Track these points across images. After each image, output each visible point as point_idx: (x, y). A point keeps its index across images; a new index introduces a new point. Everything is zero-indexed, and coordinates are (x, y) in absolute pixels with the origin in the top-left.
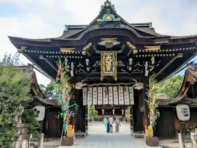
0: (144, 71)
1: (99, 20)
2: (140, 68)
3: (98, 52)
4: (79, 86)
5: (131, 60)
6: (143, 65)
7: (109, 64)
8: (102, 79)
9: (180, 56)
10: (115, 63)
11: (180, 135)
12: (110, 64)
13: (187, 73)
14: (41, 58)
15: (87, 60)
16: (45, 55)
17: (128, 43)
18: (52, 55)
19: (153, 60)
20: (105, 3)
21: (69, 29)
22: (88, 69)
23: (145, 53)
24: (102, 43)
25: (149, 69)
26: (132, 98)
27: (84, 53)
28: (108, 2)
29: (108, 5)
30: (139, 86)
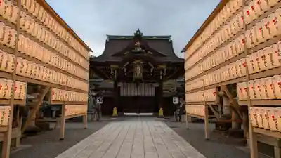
0: (160, 76)
4: (120, 85)
8: (134, 80)
10: (142, 71)
17: (149, 63)
20: (137, 31)
21: (110, 39)
22: (126, 74)
26: (154, 91)
28: (138, 31)
30: (157, 85)
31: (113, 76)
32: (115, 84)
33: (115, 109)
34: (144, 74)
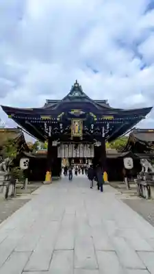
0: (102, 133)
1: (70, 95)
2: (99, 131)
3: (69, 119)
4: (55, 144)
5: (92, 125)
6: (101, 129)
7: (77, 129)
8: (72, 139)
9: (127, 123)
10: (81, 128)
11: (126, 179)
12: (77, 127)
13: (131, 135)
14: (26, 122)
15: (61, 125)
16: (30, 121)
17: (91, 113)
18: (34, 120)
19: (108, 125)
21: (49, 102)
22: (62, 131)
23: (102, 121)
24: (72, 113)
25: (105, 132)
26: (93, 153)
27: (58, 119)
28: (76, 83)
29: (76, 85)
30: (98, 144)
31: (48, 135)
32: (50, 144)
33: (48, 173)
34: (84, 132)
